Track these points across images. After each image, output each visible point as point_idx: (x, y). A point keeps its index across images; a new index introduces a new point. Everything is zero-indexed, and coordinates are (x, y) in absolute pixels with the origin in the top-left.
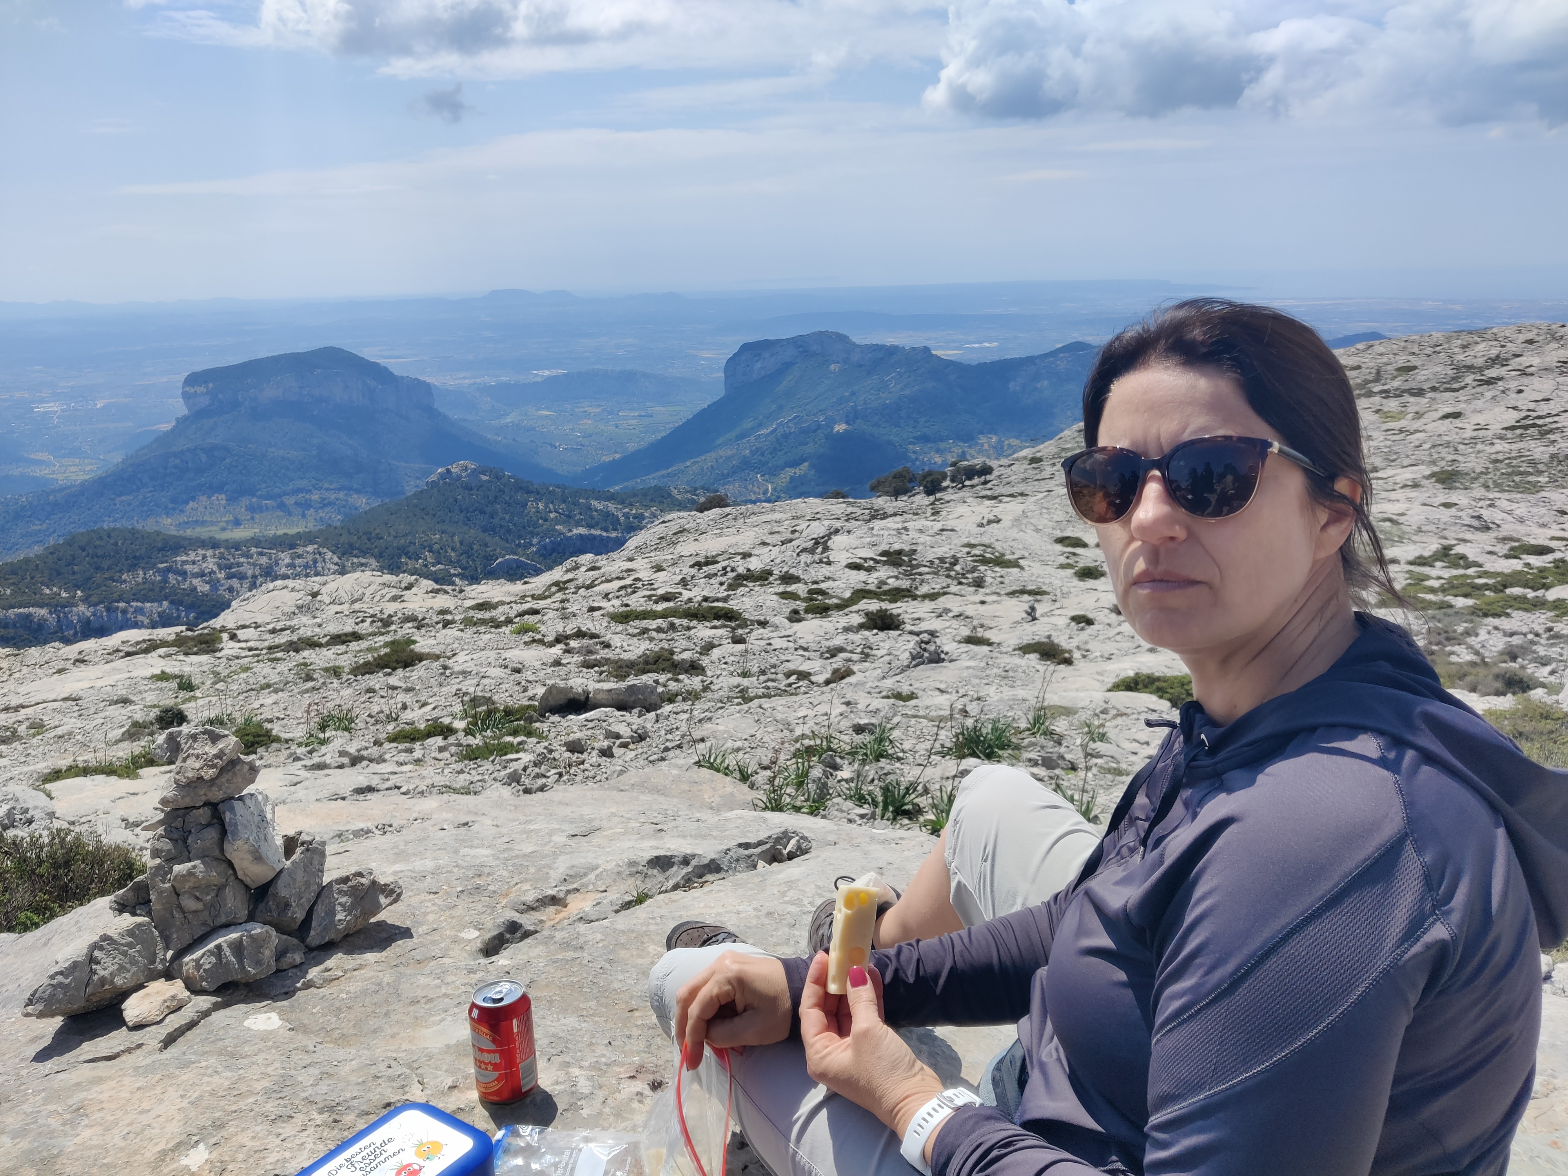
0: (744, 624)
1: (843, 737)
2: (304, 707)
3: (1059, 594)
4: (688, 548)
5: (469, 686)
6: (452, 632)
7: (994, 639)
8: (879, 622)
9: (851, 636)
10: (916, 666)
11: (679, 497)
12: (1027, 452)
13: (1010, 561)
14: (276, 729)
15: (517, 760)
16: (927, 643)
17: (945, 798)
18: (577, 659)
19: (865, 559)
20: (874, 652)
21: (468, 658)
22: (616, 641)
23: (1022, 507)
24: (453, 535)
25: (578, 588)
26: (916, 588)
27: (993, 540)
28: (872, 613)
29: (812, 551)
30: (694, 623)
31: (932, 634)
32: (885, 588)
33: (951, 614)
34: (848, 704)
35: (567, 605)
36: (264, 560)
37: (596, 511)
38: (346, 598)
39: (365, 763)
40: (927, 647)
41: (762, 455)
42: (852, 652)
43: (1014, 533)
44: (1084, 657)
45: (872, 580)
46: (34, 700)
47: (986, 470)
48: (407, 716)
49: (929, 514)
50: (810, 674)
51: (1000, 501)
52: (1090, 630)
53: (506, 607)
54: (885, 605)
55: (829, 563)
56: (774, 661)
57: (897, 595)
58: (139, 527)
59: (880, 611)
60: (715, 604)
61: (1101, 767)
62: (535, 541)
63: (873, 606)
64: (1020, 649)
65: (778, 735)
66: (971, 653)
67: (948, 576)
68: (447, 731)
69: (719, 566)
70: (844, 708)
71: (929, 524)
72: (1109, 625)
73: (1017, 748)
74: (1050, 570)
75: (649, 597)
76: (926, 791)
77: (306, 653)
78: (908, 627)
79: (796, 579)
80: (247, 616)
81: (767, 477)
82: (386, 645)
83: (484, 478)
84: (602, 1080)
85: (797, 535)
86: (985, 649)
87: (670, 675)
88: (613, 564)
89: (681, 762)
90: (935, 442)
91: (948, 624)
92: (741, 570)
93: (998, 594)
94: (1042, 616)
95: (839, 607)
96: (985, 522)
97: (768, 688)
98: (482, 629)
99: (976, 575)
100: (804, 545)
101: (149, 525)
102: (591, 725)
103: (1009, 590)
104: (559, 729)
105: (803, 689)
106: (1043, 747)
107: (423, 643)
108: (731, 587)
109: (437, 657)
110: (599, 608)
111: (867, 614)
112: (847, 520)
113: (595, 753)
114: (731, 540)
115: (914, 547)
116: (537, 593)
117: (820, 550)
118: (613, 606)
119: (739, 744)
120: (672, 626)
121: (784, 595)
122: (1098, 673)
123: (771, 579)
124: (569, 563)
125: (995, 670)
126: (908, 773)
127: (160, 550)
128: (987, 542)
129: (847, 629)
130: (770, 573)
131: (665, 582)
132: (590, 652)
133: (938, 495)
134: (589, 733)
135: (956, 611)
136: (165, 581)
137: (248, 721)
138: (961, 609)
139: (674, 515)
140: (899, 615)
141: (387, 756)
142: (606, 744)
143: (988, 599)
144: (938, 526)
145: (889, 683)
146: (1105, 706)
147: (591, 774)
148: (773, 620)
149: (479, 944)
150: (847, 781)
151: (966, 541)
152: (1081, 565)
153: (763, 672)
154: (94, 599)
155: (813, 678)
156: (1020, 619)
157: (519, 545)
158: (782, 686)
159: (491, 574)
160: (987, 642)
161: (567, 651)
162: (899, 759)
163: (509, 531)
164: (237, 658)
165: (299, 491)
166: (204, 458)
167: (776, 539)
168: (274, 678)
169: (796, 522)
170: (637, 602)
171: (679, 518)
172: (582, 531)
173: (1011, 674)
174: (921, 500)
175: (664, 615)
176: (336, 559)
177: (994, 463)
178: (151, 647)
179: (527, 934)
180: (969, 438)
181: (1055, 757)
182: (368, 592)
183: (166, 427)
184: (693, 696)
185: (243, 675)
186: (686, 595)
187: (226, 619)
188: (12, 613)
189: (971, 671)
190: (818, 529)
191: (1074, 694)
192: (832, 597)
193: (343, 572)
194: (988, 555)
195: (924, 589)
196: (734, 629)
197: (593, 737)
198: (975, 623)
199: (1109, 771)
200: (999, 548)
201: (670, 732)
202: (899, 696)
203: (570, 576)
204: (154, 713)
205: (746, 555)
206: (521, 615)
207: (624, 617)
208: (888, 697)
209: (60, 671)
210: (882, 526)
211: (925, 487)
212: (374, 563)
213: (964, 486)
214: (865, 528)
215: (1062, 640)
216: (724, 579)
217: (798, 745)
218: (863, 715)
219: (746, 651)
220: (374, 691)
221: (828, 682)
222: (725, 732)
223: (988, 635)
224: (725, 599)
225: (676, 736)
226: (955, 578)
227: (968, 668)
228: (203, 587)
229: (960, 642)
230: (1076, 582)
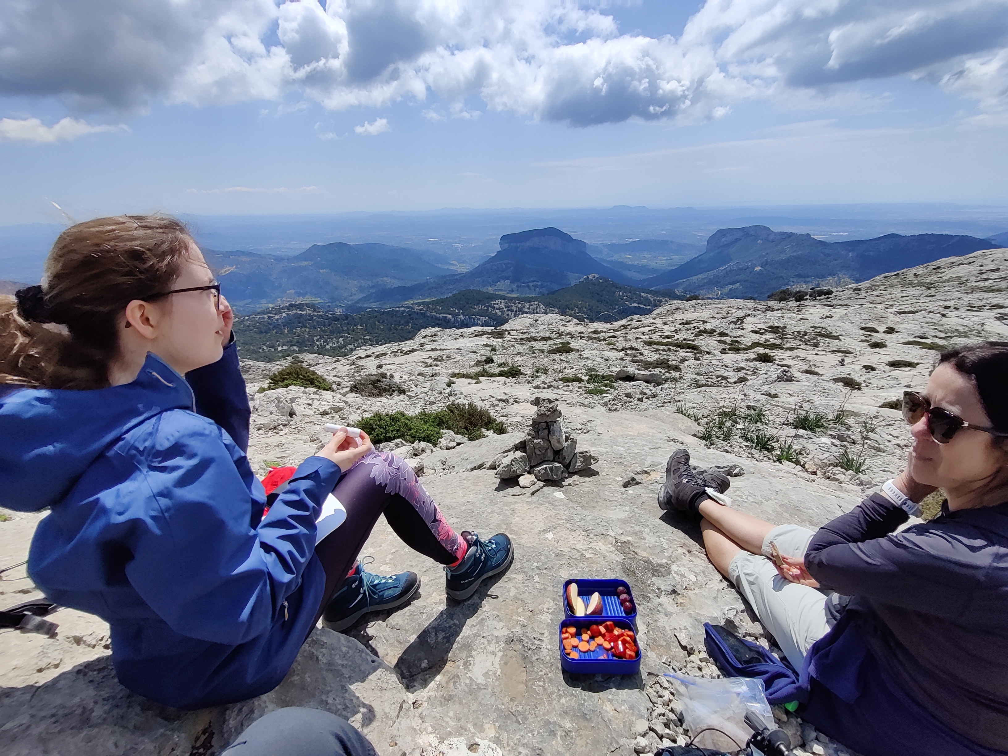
0: (701, 352)
1: (741, 410)
2: (531, 363)
3: (858, 354)
4: (679, 316)
5: (590, 364)
6: (583, 341)
7: (819, 372)
8: (763, 358)
9: (749, 363)
10: (779, 382)
11: (678, 294)
12: (854, 286)
13: (834, 336)
14: (522, 369)
15: (606, 397)
16: (787, 372)
17: (787, 446)
18: (629, 358)
19: (760, 329)
20: (758, 371)
21: (589, 352)
22: (646, 353)
23: (846, 311)
24: (586, 303)
25: (632, 328)
26: (784, 345)
27: (827, 326)
28: (761, 354)
29: (735, 323)
30: (679, 349)
31: (788, 366)
32: (768, 343)
33: (799, 359)
34: (745, 395)
35: (627, 335)
36: (520, 306)
37: (643, 297)
38: (547, 323)
39: (552, 388)
40: (787, 374)
41: (719, 278)
42: (748, 370)
43: (839, 323)
44: (867, 386)
45: (763, 339)
46: (448, 348)
47: (829, 293)
48: (566, 371)
49: (795, 311)
50: (727, 378)
51: (834, 308)
52: (873, 373)
53: (604, 333)
54: (767, 351)
55: (743, 329)
56: (711, 370)
57: (774, 347)
58: (481, 290)
59: (765, 353)
60: (689, 342)
61: (869, 445)
62: (617, 307)
63: (762, 351)
64: (833, 379)
65: (712, 404)
66: (808, 379)
67: (801, 341)
68: (580, 380)
69: (692, 326)
70: (743, 397)
71: (795, 315)
72: (884, 371)
73: (826, 428)
74: (855, 342)
75: (661, 336)
76: (778, 441)
77: (533, 343)
78: (777, 362)
79: (726, 335)
80: (513, 326)
81: (719, 288)
82: (560, 343)
83: (601, 281)
84: (671, 545)
85: (729, 315)
86: (816, 378)
87: (666, 370)
88: (646, 320)
89: (670, 409)
90: (804, 278)
91: (797, 363)
92: (702, 328)
93: (825, 351)
94: (847, 364)
95: (744, 349)
96: (824, 316)
97: (708, 381)
98: (594, 341)
99: (815, 341)
100: (732, 320)
101: (484, 290)
102: (634, 387)
103: (831, 350)
104: (622, 387)
105: (723, 384)
106: (839, 430)
107: (574, 344)
108: (696, 335)
109: (578, 351)
110: (640, 338)
111: (758, 354)
112: (754, 310)
113: (636, 399)
114: (699, 315)
115: (785, 325)
116: (615, 328)
117: (739, 323)
118: (646, 338)
119: (695, 405)
120: (669, 349)
121: (719, 341)
122: (874, 396)
123: (715, 334)
124: (629, 318)
125: (819, 388)
126: (770, 431)
127: (488, 298)
128: (824, 326)
129: (747, 360)
130: (715, 331)
131: (668, 330)
132: (635, 356)
133: (802, 302)
134: (634, 390)
135: (802, 357)
136: (488, 310)
137: (513, 366)
138: (805, 357)
139: (675, 302)
140: (774, 356)
141: (560, 387)
142: (640, 396)
143: (820, 353)
144: (800, 317)
145: (766, 388)
146: (877, 414)
147: (634, 407)
148: (713, 352)
149: (622, 483)
150: (741, 429)
151: (813, 325)
152: (873, 341)
153: (706, 374)
154: (465, 314)
155: (729, 380)
156: (835, 364)
157: (610, 308)
158: (714, 381)
159: (598, 319)
160: (816, 374)
161: (626, 355)
162: (766, 424)
163: (607, 303)
164: (510, 341)
165: (534, 281)
166: (504, 266)
167: (720, 316)
168: (522, 351)
169: (730, 309)
170: (656, 337)
171: (677, 303)
172: (636, 305)
173: (827, 391)
174: (792, 304)
175: (666, 344)
176: (544, 308)
177: (834, 290)
178: (483, 333)
179: (638, 483)
180: (823, 277)
181: (845, 436)
182: (555, 322)
183: (493, 255)
184: (675, 380)
185: (512, 348)
186: (677, 337)
187: (506, 326)
188: (441, 315)
189: (806, 387)
190: (740, 314)
191: (860, 406)
192: (742, 344)
193: (546, 313)
194: (823, 332)
195: (788, 345)
196: (695, 354)
197: (635, 392)
198: (811, 364)
199: (874, 448)
200: (829, 330)
201: (667, 395)
202: (769, 395)
203: (629, 323)
204: (484, 358)
205: (705, 322)
206: (609, 337)
207: (650, 343)
208: (764, 394)
209: (456, 339)
210: (771, 315)
211: (796, 298)
212: (557, 311)
213: (816, 299)
214: (763, 315)
215: (856, 377)
216: (693, 331)
217: (721, 410)
218: (752, 401)
219: (700, 364)
220: (555, 361)
221: (735, 383)
222: (689, 399)
223: (817, 370)
224: (693, 341)
225: (669, 398)
226: (804, 342)
227: (805, 385)
228: (499, 313)
229: (802, 372)
230: (869, 348)
